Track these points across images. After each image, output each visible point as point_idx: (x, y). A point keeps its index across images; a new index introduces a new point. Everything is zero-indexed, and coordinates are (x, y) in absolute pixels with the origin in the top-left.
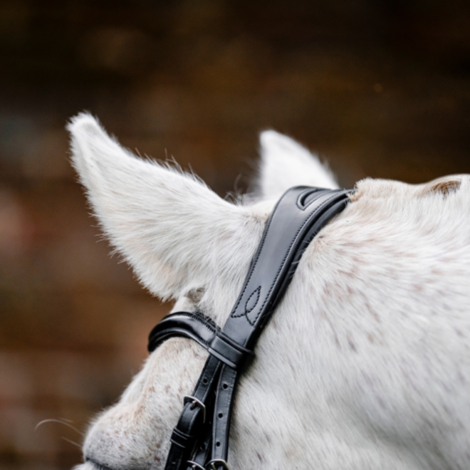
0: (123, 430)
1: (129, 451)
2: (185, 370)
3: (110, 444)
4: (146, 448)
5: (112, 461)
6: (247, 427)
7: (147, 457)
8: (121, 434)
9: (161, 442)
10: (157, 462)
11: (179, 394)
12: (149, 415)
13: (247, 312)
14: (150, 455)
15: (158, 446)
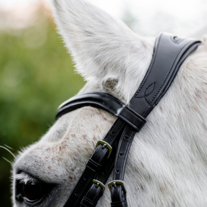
0: (51, 157)
1: (54, 170)
2: (97, 127)
3: (42, 164)
4: (65, 170)
5: (42, 175)
6: (137, 168)
7: (64, 176)
8: (50, 160)
9: (75, 168)
10: (70, 179)
11: (93, 141)
12: (71, 151)
13: (146, 95)
14: (67, 175)
15: (73, 170)
